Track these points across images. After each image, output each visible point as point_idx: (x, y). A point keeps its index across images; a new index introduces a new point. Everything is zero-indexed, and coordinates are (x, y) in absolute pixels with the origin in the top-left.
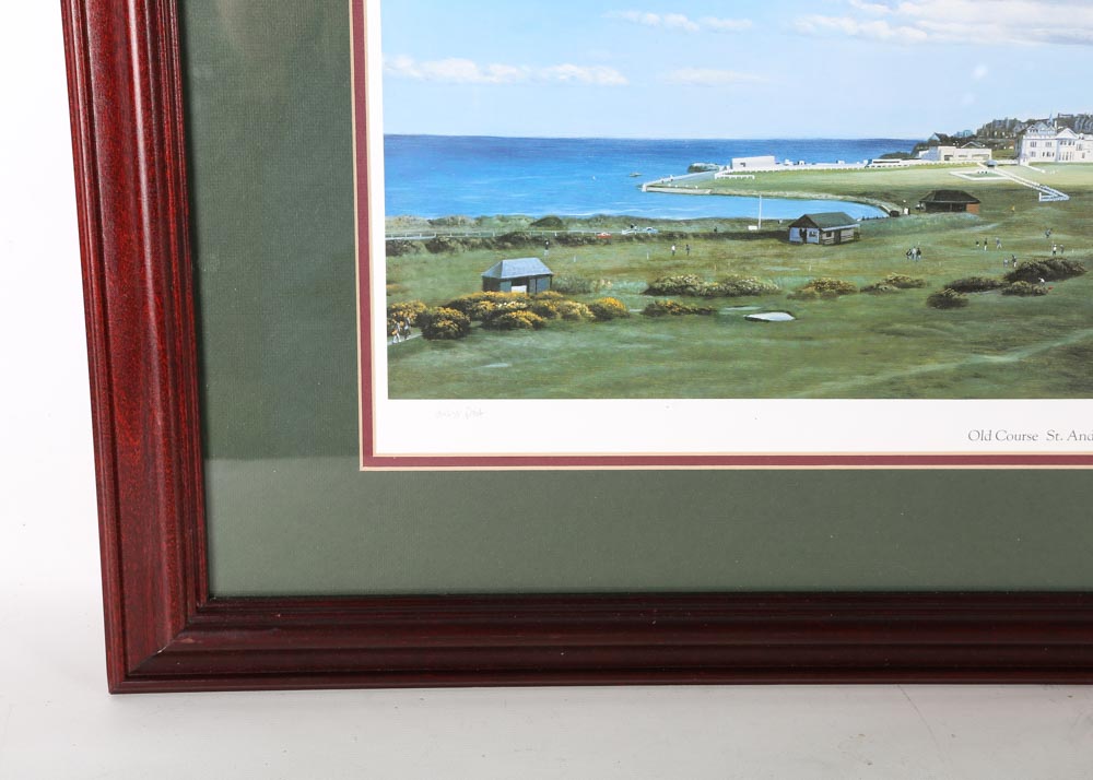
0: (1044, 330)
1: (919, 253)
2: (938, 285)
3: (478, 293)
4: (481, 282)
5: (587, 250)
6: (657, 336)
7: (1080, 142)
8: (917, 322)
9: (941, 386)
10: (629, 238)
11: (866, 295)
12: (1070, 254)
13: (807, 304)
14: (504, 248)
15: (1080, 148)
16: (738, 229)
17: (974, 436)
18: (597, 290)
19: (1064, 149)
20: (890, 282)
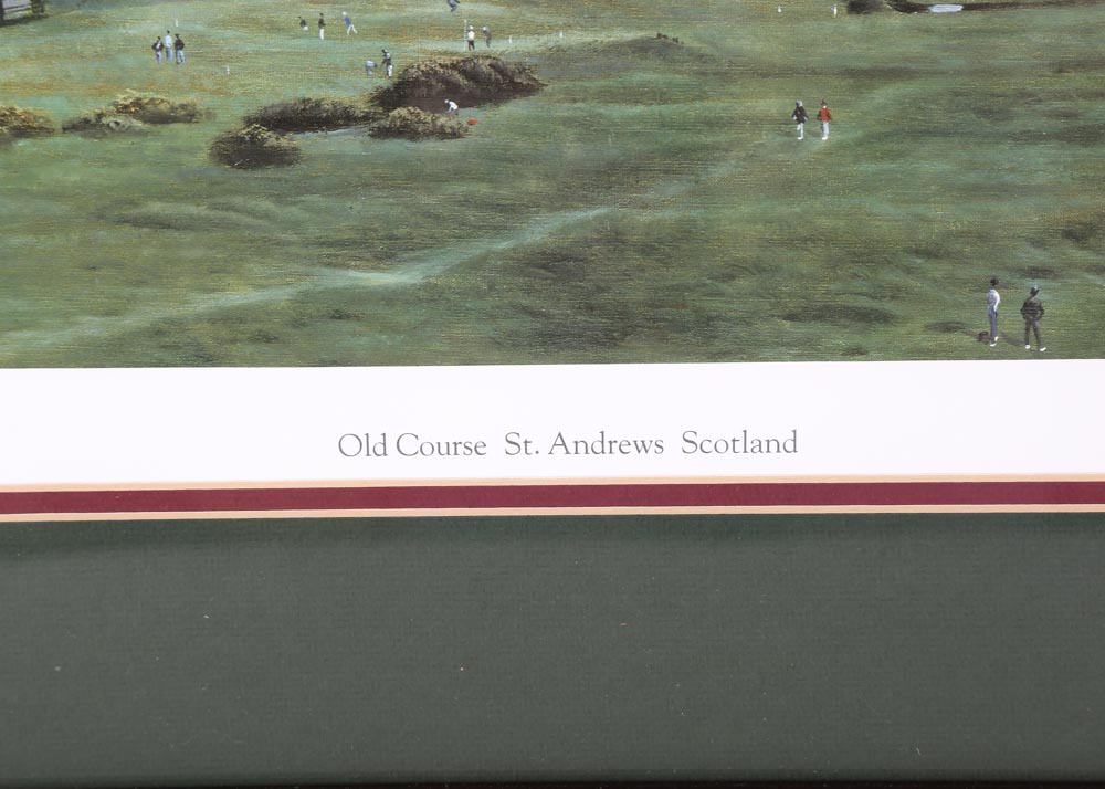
0: (472, 215)
1: (179, 45)
2: (231, 116)
8: (194, 198)
9: (267, 339)
11: (77, 139)
12: (507, 47)
17: (351, 445)
20: (124, 110)
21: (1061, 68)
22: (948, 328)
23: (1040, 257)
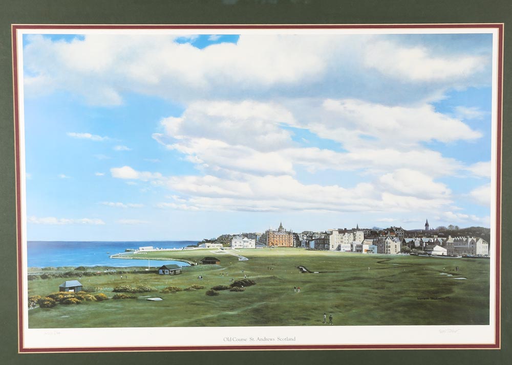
0: (245, 303)
1: (202, 277)
2: (209, 288)
3: (58, 292)
4: (59, 288)
5: (93, 277)
6: (117, 306)
7: (250, 242)
8: (203, 301)
9: (213, 322)
10: (107, 274)
11: (186, 292)
12: (251, 278)
13: (167, 294)
14: (67, 277)
15: (250, 243)
16: (142, 270)
17: (226, 339)
18: (97, 291)
19: (245, 244)
20: (193, 287)
21: (333, 282)
22: (318, 321)
23: (332, 310)
